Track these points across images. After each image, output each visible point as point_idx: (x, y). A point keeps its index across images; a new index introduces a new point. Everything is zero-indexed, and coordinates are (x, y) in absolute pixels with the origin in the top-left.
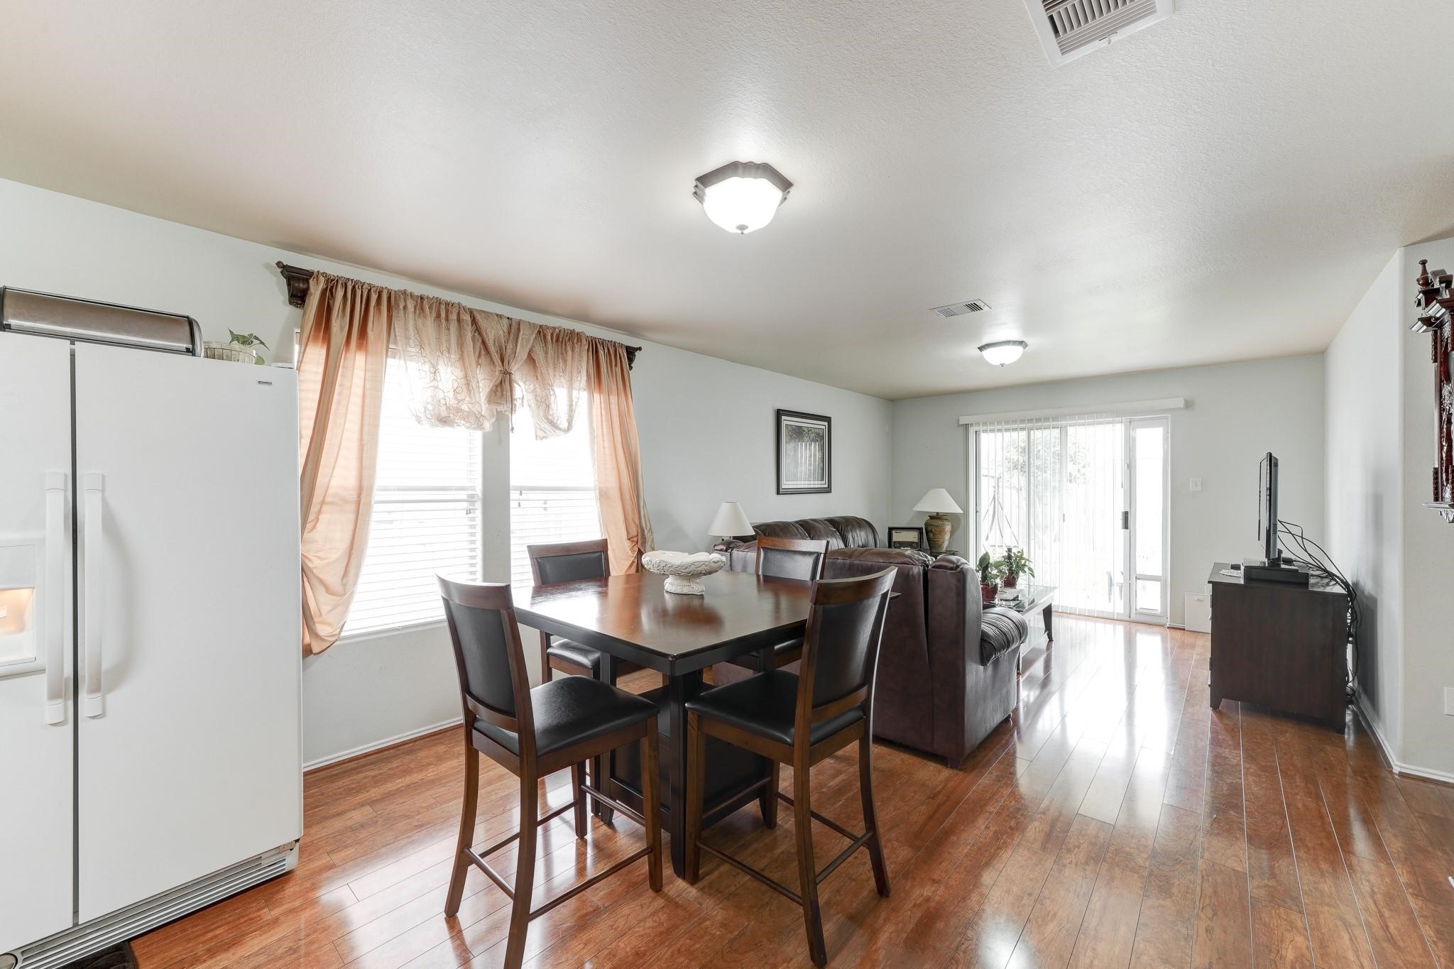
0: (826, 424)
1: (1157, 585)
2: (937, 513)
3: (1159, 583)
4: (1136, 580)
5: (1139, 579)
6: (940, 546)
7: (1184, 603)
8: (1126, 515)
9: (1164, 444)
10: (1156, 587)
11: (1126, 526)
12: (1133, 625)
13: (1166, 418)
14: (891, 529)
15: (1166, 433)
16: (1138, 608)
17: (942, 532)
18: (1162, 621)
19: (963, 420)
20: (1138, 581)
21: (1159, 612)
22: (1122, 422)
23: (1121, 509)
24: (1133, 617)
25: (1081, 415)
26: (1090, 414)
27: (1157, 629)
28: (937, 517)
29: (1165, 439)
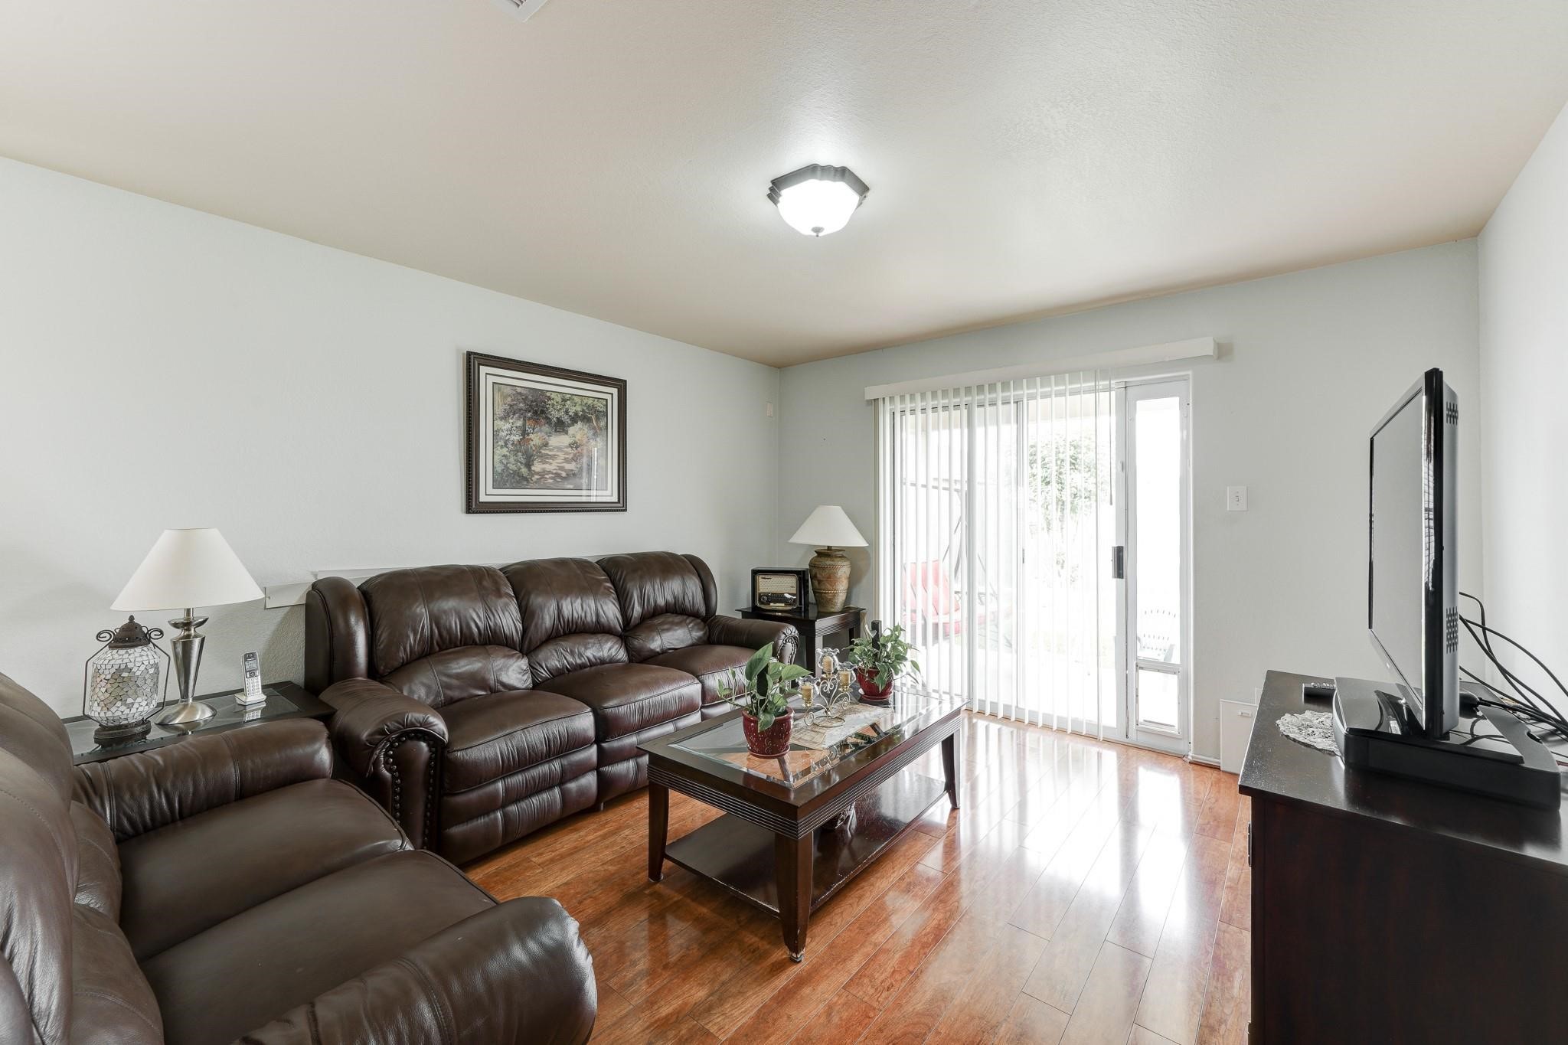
0: (615, 391)
1: (1173, 680)
2: (829, 548)
3: (1176, 676)
4: (1137, 671)
5: (1142, 668)
6: (830, 601)
7: (1218, 719)
8: (1119, 552)
9: (1182, 429)
10: (1171, 683)
11: (1119, 572)
12: (1132, 752)
13: (1185, 379)
14: (755, 573)
15: (1184, 405)
16: (1141, 720)
17: (831, 578)
18: (1180, 747)
19: (871, 393)
20: (1140, 671)
21: (1175, 731)
22: (1110, 390)
23: (1110, 541)
24: (1134, 737)
25: (1045, 376)
26: (1059, 374)
27: (1172, 763)
28: (826, 554)
29: (1184, 417)
